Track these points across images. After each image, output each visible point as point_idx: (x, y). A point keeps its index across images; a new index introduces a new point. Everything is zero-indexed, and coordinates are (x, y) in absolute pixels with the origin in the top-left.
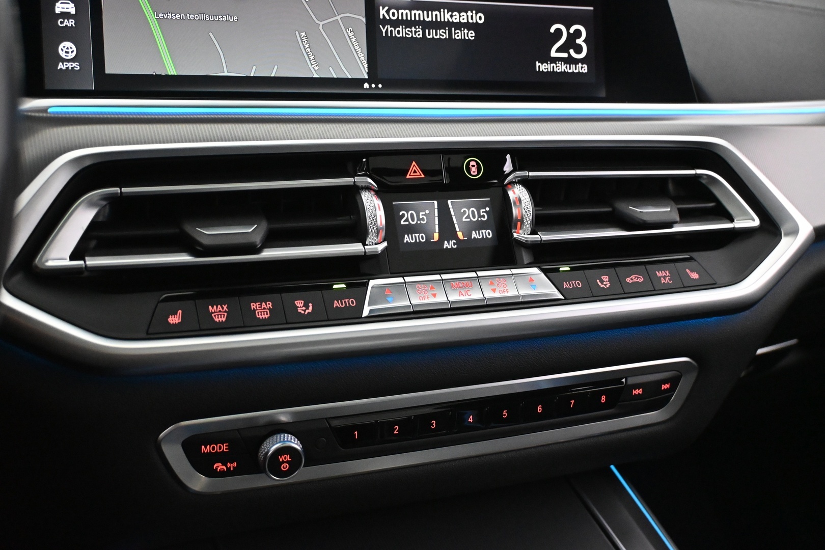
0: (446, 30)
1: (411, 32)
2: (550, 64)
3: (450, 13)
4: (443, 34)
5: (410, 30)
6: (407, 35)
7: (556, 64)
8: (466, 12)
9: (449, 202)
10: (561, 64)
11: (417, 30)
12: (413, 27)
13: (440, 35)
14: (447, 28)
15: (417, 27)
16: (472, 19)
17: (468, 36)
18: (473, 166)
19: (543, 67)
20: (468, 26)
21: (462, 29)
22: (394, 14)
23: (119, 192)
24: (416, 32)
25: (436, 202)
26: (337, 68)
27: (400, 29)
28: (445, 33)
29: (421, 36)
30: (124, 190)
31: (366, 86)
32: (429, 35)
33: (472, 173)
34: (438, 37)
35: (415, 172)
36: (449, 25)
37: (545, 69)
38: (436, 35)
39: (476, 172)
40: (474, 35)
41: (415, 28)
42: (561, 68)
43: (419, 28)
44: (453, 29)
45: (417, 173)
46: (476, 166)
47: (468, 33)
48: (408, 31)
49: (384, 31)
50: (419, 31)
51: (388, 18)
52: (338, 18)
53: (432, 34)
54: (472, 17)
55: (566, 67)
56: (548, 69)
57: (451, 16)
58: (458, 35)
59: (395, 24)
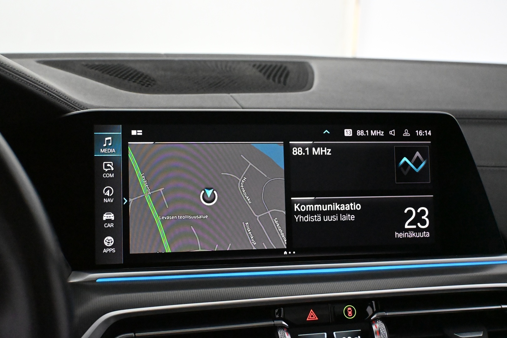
0: (336, 216)
1: (314, 218)
2: (404, 233)
3: (339, 205)
4: (334, 218)
5: (313, 217)
6: (311, 220)
7: (408, 233)
8: (349, 204)
9: (334, 333)
10: (412, 233)
11: (318, 217)
12: (315, 215)
13: (333, 219)
14: (337, 214)
15: (318, 215)
16: (353, 207)
17: (350, 219)
18: (350, 311)
19: (400, 235)
20: (351, 212)
21: (347, 214)
22: (303, 208)
23: (134, 336)
24: (317, 218)
25: (326, 334)
26: (268, 243)
27: (307, 217)
28: (336, 217)
29: (320, 220)
30: (137, 334)
31: (285, 253)
32: (326, 219)
33: (349, 315)
34: (331, 220)
35: (312, 316)
36: (338, 212)
37: (401, 236)
38: (330, 219)
39: (352, 314)
40: (354, 217)
41: (317, 215)
42: (412, 235)
43: (319, 215)
44: (341, 214)
45: (313, 317)
46: (351, 311)
47: (350, 217)
48: (312, 217)
49: (297, 219)
50: (319, 217)
51: (299, 210)
52: (269, 212)
53: (327, 219)
54: (353, 206)
55: (415, 234)
56: (403, 236)
57: (340, 207)
58: (344, 218)
59: (304, 214)
